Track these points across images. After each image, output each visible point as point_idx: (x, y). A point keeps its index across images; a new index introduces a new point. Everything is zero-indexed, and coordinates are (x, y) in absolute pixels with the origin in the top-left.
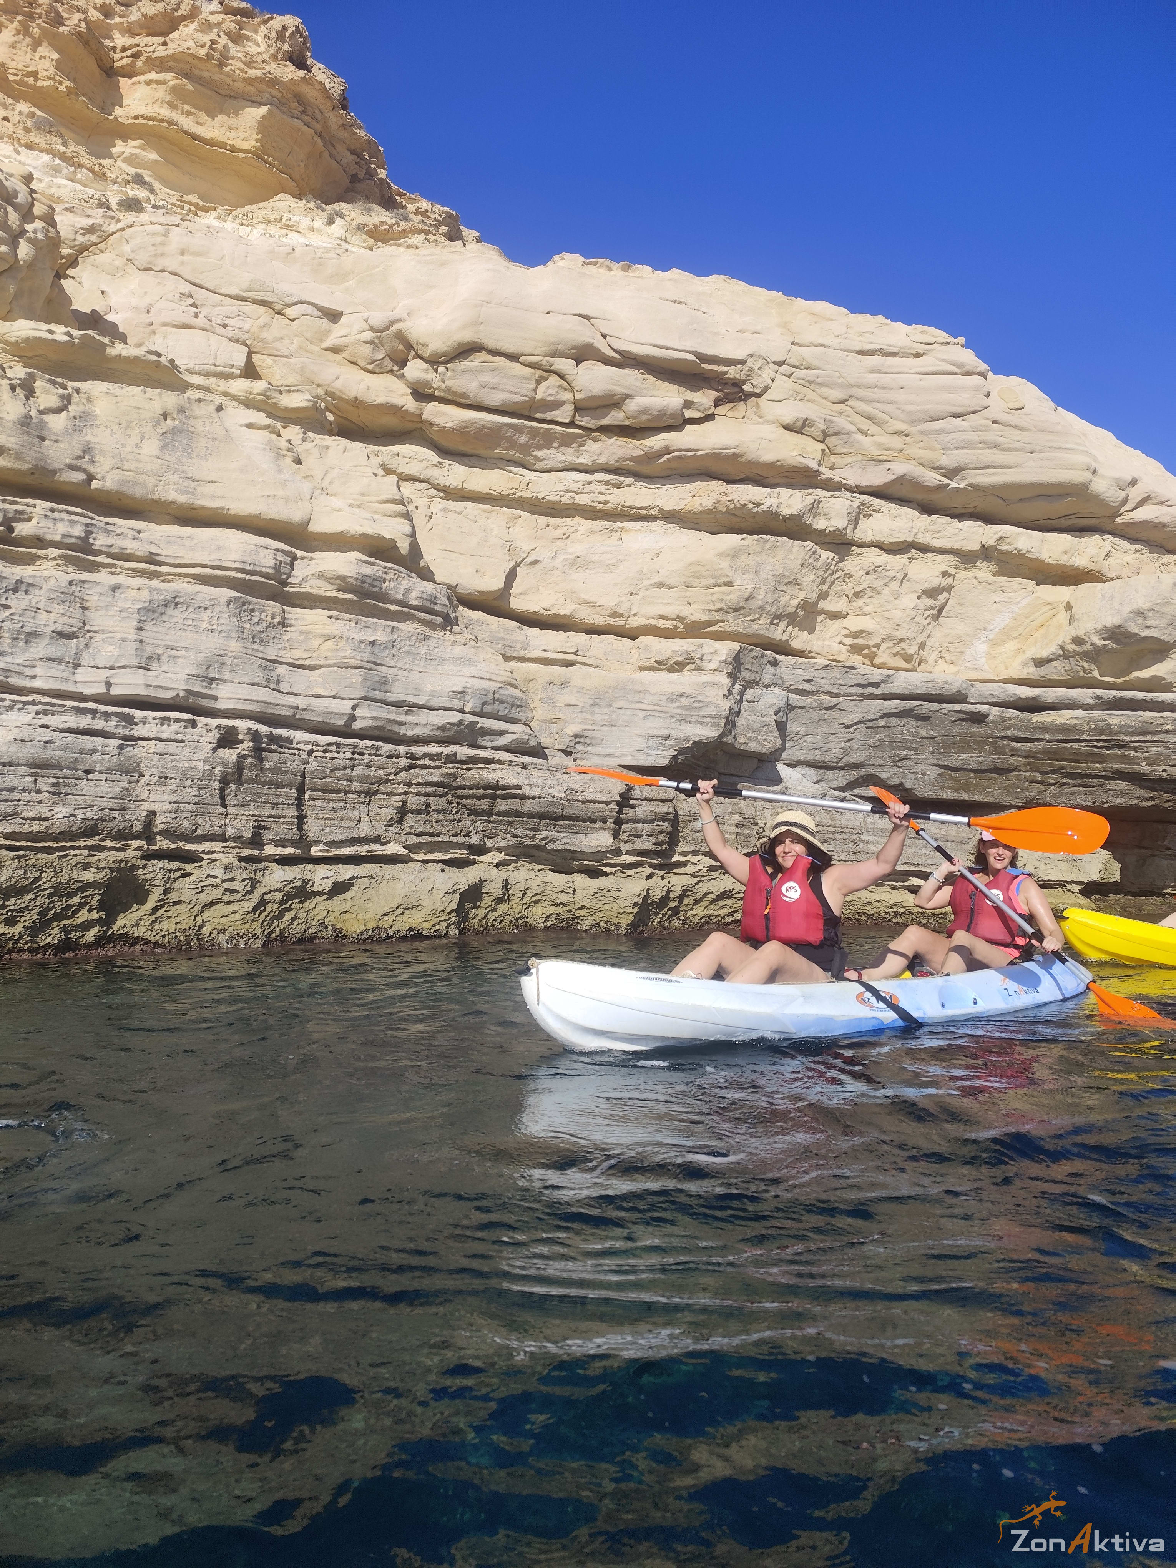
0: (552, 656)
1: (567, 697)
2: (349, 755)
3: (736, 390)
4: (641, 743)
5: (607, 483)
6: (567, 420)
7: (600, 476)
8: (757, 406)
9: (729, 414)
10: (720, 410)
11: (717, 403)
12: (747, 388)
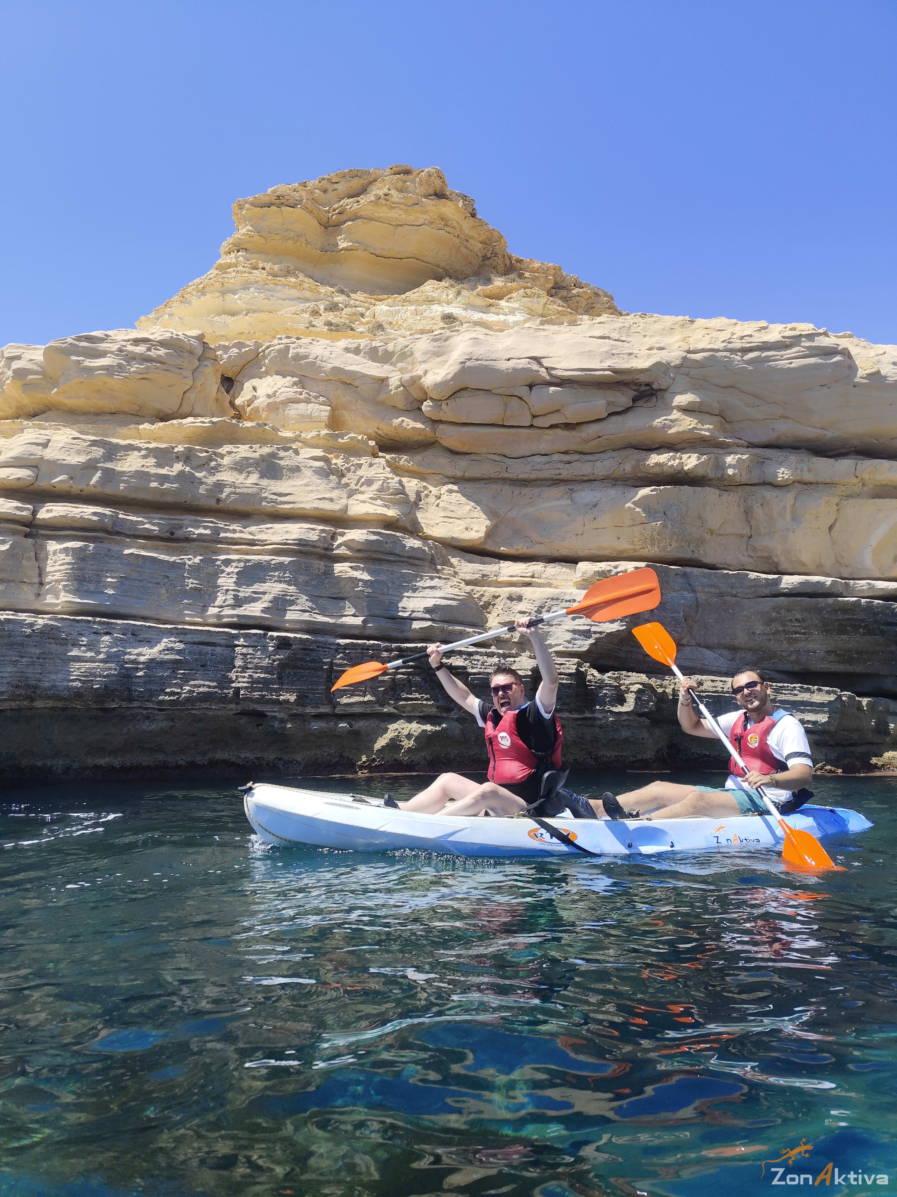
0: (514, 579)
1: (521, 606)
2: (359, 651)
3: (648, 388)
4: (569, 636)
5: (561, 462)
6: (528, 424)
7: (556, 457)
8: (663, 398)
9: (645, 405)
10: (636, 405)
11: (634, 400)
12: (655, 386)
